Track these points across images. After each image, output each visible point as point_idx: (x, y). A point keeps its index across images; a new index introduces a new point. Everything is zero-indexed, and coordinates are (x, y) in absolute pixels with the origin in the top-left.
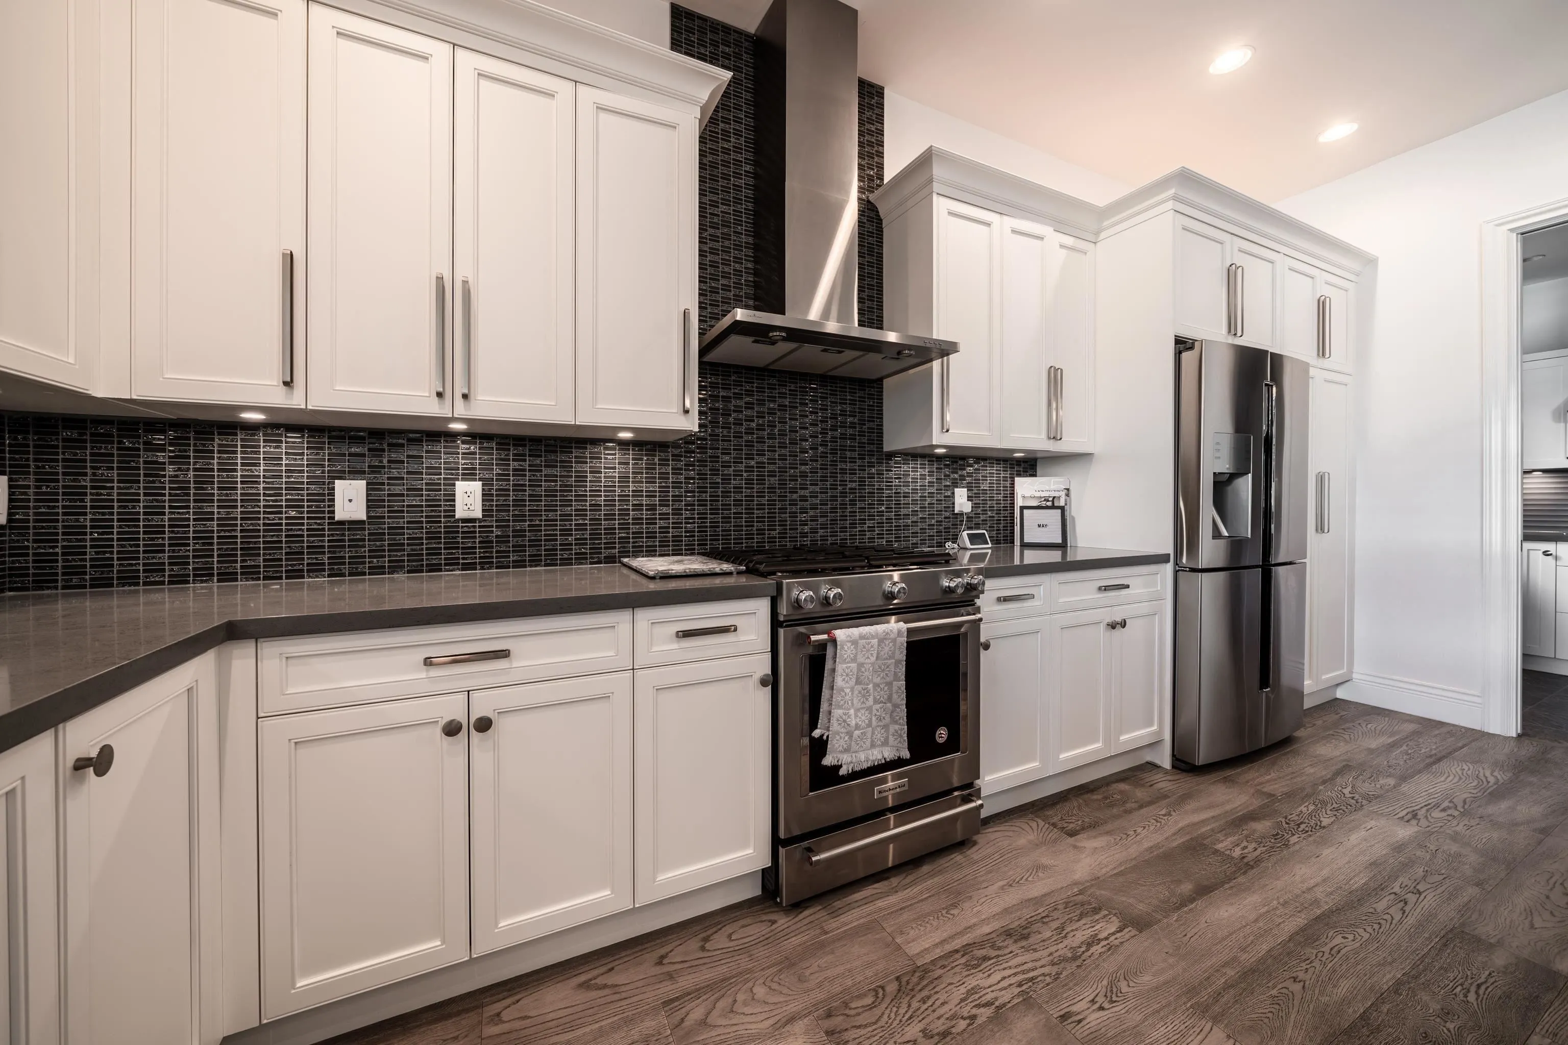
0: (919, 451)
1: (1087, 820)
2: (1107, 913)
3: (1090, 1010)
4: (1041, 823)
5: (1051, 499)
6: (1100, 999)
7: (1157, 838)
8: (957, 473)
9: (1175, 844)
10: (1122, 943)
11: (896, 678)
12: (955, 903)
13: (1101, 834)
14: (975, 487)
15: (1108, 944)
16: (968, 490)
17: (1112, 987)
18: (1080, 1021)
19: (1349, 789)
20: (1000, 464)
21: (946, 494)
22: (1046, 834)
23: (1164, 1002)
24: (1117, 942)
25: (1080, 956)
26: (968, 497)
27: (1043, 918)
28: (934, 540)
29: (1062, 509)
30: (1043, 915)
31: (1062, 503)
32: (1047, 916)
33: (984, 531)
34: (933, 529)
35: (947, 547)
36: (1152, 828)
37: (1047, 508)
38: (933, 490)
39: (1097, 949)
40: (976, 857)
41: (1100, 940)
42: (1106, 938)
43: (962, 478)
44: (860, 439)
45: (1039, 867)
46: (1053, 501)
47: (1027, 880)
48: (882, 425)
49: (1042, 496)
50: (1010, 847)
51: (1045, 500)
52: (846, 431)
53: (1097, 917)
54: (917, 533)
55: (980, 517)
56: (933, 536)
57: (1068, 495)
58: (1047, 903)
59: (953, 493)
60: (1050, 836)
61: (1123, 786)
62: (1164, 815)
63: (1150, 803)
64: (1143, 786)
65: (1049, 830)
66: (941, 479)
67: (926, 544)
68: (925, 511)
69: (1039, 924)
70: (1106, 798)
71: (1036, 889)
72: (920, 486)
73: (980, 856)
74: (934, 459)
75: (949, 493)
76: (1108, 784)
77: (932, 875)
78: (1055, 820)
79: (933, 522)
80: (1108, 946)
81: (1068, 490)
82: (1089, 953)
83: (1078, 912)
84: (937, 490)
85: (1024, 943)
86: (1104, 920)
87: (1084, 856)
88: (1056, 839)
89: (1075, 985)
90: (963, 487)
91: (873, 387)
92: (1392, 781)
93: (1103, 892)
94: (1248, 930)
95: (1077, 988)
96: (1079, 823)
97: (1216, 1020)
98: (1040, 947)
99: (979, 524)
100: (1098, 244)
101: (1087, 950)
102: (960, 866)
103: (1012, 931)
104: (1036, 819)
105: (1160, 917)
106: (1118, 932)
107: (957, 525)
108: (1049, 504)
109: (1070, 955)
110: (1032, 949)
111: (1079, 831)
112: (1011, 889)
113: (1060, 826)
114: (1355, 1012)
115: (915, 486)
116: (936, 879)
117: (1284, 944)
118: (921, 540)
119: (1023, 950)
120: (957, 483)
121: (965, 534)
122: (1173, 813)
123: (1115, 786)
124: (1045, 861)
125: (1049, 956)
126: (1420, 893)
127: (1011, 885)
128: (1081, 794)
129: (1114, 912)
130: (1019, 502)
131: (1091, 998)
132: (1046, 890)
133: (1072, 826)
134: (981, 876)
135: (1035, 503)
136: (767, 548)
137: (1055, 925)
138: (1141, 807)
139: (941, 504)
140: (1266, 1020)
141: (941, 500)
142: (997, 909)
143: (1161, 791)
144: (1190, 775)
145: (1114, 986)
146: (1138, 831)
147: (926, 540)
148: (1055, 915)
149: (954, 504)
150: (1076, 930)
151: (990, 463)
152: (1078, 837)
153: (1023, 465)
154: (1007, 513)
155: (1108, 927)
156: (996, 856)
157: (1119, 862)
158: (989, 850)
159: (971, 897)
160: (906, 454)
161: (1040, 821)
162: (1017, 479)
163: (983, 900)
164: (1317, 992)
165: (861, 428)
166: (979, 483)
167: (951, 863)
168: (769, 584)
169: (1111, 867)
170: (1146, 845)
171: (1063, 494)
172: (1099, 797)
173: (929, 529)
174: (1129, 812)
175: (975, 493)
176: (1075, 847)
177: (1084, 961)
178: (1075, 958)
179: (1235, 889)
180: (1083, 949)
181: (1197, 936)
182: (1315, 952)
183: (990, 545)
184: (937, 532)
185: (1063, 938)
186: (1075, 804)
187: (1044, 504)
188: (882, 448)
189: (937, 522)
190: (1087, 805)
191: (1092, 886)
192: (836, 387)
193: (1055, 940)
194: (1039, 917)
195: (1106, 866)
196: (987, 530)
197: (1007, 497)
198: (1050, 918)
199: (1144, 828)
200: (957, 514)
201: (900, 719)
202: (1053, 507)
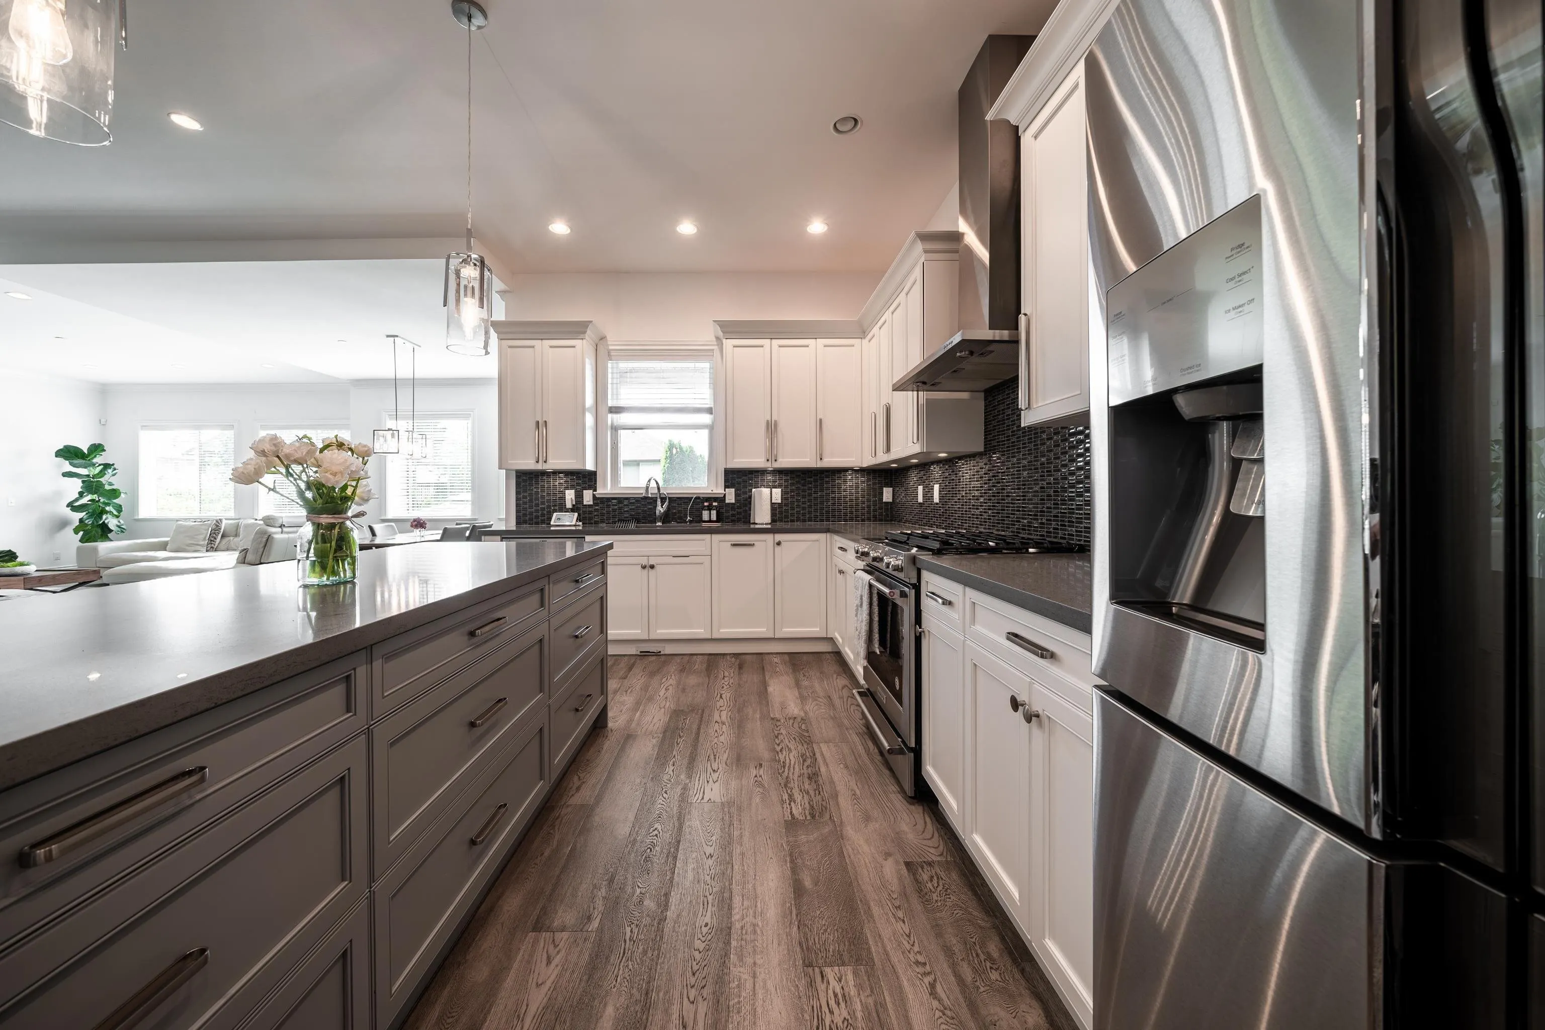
2: (808, 820)
3: (758, 774)
6: (760, 779)
10: (784, 809)
15: (786, 804)
18: (756, 768)
24: (785, 807)
25: (786, 789)
27: (820, 793)
30: (822, 794)
39: (786, 797)
41: (791, 802)
42: (790, 806)
53: (807, 813)
58: (831, 801)
69: (815, 788)
80: (785, 802)
82: (785, 793)
93: (827, 831)
103: (817, 776)
105: (790, 840)
114: (680, 859)
131: (763, 776)
132: (842, 809)
137: (813, 794)
140: (708, 820)
148: (819, 798)
150: (803, 799)
155: (798, 811)
164: (699, 856)
169: (852, 856)
177: (783, 789)
178: (786, 786)
180: (789, 793)
181: (766, 843)
185: (802, 791)
191: (836, 831)
198: (817, 794)
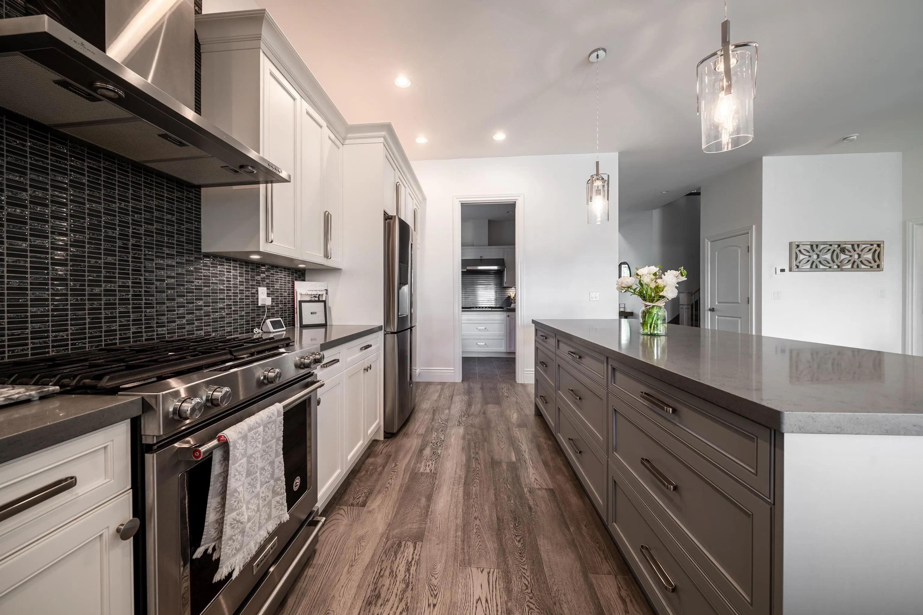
0: (232, 256)
1: (366, 491)
2: (404, 542)
3: (431, 612)
4: (345, 508)
5: (317, 296)
7: (399, 481)
8: (259, 275)
9: (407, 480)
10: (420, 555)
11: (277, 456)
12: (326, 611)
13: (376, 496)
14: (272, 286)
15: (415, 561)
16: (267, 289)
17: (431, 587)
19: (440, 420)
20: (286, 271)
21: (252, 292)
22: (352, 514)
23: (451, 574)
24: (417, 557)
25: (409, 582)
26: (268, 294)
27: (380, 573)
28: (243, 327)
29: (324, 302)
30: (379, 571)
31: (324, 299)
32: (381, 570)
33: (280, 319)
34: (243, 319)
35: (255, 332)
36: (394, 476)
37: (315, 301)
38: (242, 288)
39: (412, 569)
40: (320, 562)
41: (411, 562)
42: (413, 559)
43: (263, 279)
44: (178, 238)
45: (361, 539)
46: (319, 297)
47: (358, 554)
48: (200, 228)
49: (312, 294)
50: (338, 538)
51: (314, 297)
52: (163, 227)
53: (402, 549)
54: (231, 323)
55: (274, 309)
56: (243, 324)
57: (327, 294)
58: (376, 561)
59: (257, 291)
60: (354, 515)
61: (370, 460)
62: (395, 467)
63: (386, 463)
64: (378, 455)
65: (352, 509)
66: (248, 280)
67: (237, 331)
68: (237, 305)
69: (381, 579)
70: (367, 471)
71: (366, 557)
72: (233, 284)
73: (323, 559)
74: (244, 263)
75: (254, 291)
76: (363, 463)
77: (298, 604)
78: (351, 501)
79: (243, 313)
80: (416, 563)
81: (327, 290)
82: (411, 576)
83: (393, 553)
84: (246, 288)
85: (380, 602)
86: (406, 548)
87: (376, 514)
88: (358, 513)
89: (417, 603)
90: (264, 286)
91: (192, 192)
92: (447, 411)
93: (396, 531)
94: (452, 507)
95: (419, 605)
96: (363, 495)
97: (470, 564)
98: (389, 595)
99: (274, 314)
100: (344, 145)
101: (410, 575)
102: (314, 578)
103: (370, 599)
104: (341, 507)
105: (424, 526)
106: (414, 550)
107: (260, 315)
108: (317, 299)
109: (404, 586)
110: (387, 601)
111: (365, 500)
112: (354, 568)
113: (355, 503)
114: (494, 518)
115: (229, 284)
116: (304, 603)
117: (464, 504)
118: (234, 329)
119: (382, 606)
120: (260, 283)
121: (268, 321)
122: (397, 463)
123: (367, 462)
124: (360, 533)
125: (396, 597)
126: (478, 453)
127: (352, 566)
128: (355, 476)
129: (407, 539)
130: (298, 298)
132: (371, 552)
133: (361, 499)
134: (331, 574)
135: (308, 299)
136: (52, 354)
137: (387, 573)
138: (384, 468)
139: (249, 299)
140: (480, 547)
141: (249, 296)
142: (353, 591)
143: (387, 454)
144: (392, 439)
145: (431, 586)
146: (390, 483)
147: (237, 328)
148: (384, 566)
149: (258, 299)
150: (398, 566)
151: (280, 270)
152: (368, 504)
153: (298, 273)
154: (290, 305)
155: (409, 551)
156: (333, 551)
157: (393, 507)
158: (326, 550)
159: (333, 596)
160: (222, 257)
161: (344, 507)
162: (296, 282)
163: (342, 591)
164: (483, 518)
165: (180, 227)
166: (274, 284)
167: (307, 580)
168: (131, 402)
169: (391, 512)
170: (397, 488)
171: (324, 292)
172: (364, 472)
173: (240, 319)
174: (380, 474)
175: (272, 291)
176: (370, 512)
177: (412, 583)
178: (407, 586)
179: (438, 489)
180: (408, 576)
181: (440, 525)
182: (472, 500)
183: (285, 329)
184: (246, 321)
185: (395, 577)
186: (355, 484)
187: (313, 299)
188: (200, 249)
189: (246, 313)
190: (361, 481)
191: (390, 530)
192: (152, 181)
193: (393, 583)
194: (378, 574)
195: (389, 513)
196: (282, 318)
197: (290, 294)
198: (383, 570)
199: (391, 479)
200: (260, 307)
201: (281, 489)
202: (319, 301)
